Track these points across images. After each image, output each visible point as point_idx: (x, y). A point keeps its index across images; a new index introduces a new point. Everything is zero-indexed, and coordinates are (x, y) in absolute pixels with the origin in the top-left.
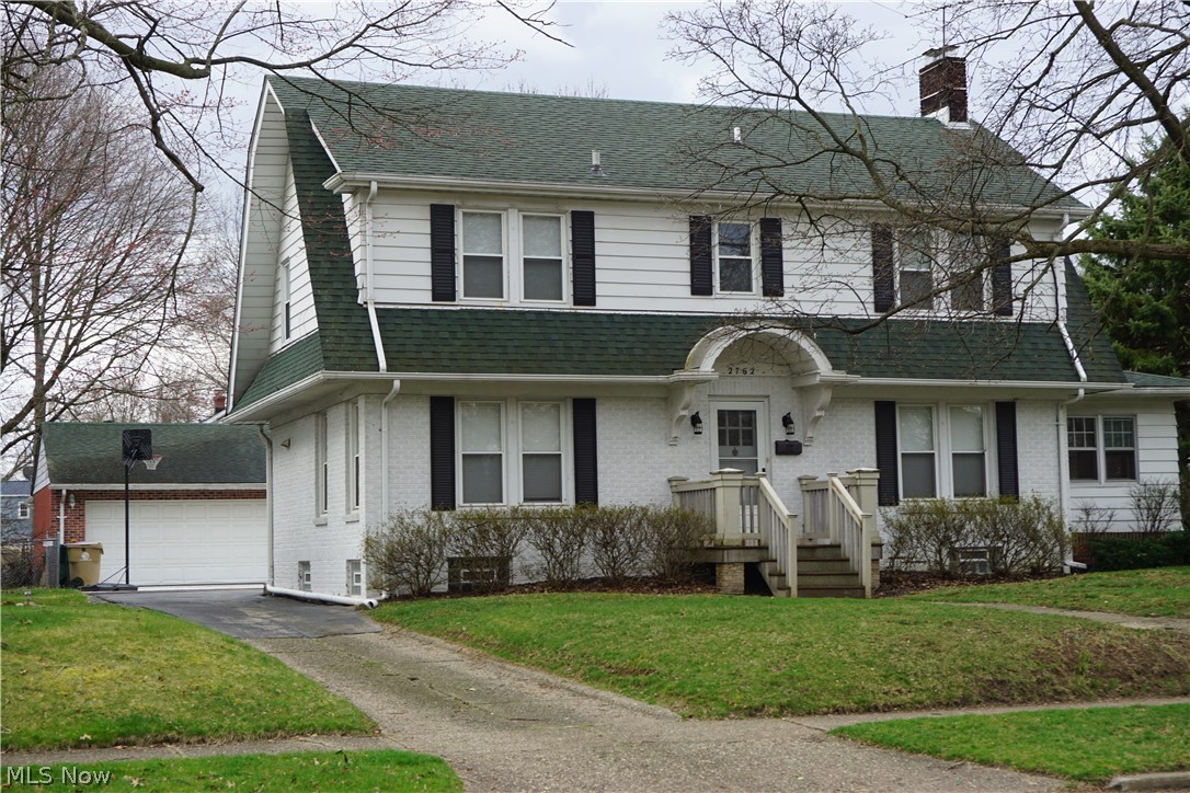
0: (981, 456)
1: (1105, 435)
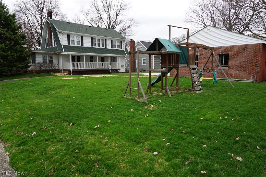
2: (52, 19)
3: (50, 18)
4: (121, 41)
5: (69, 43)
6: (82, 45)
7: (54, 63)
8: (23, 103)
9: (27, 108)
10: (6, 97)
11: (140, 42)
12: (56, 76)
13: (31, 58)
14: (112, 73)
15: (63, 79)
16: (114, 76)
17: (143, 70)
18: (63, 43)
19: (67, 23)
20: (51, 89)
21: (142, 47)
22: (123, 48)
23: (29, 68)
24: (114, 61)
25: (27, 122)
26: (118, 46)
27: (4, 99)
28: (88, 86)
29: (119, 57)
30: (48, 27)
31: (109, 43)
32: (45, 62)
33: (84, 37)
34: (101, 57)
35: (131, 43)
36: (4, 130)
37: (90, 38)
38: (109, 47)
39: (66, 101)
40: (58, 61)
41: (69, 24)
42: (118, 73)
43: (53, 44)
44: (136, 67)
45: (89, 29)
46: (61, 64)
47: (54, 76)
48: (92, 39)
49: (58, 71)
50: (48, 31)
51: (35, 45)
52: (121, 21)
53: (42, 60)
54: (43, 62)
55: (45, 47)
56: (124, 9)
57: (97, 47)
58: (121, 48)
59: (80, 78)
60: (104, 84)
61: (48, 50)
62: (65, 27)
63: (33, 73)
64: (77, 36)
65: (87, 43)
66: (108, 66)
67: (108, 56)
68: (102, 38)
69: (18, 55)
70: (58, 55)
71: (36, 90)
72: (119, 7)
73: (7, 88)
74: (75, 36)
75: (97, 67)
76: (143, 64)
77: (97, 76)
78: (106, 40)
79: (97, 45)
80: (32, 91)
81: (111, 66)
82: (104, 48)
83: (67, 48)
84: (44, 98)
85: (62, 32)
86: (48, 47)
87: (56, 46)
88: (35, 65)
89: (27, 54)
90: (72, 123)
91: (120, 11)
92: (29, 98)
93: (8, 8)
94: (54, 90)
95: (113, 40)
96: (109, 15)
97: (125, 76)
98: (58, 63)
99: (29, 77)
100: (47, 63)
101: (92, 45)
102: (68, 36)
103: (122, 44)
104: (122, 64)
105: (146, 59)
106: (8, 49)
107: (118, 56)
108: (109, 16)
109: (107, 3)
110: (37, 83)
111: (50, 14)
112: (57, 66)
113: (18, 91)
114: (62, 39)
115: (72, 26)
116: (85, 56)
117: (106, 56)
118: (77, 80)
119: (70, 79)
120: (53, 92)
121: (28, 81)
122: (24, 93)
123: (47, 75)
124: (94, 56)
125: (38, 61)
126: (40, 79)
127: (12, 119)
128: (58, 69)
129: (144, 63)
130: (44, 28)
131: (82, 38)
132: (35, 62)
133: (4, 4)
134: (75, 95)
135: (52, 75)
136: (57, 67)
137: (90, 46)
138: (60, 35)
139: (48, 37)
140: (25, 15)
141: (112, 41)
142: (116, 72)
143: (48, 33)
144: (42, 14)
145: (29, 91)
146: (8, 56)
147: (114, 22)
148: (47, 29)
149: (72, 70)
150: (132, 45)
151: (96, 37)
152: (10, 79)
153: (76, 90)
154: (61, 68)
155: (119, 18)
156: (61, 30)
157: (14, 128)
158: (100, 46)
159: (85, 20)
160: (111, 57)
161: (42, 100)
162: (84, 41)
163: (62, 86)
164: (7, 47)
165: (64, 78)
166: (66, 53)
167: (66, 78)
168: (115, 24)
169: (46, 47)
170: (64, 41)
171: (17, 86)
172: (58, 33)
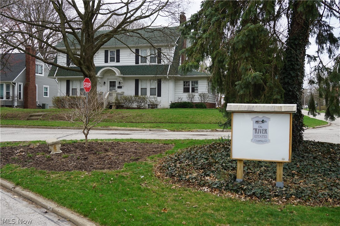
0: (156, 88)
1: (192, 84)
76: (44, 96)
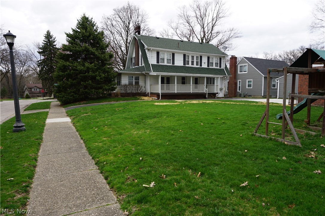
2: (140, 34)
3: (138, 34)
4: (220, 58)
5: (158, 62)
6: (173, 63)
7: (141, 85)
8: (121, 134)
9: (128, 142)
10: (98, 124)
11: (244, 58)
12: (142, 100)
13: (116, 79)
14: (208, 98)
15: (154, 105)
16: (217, 102)
17: (248, 95)
18: (152, 61)
19: (156, 39)
20: (147, 117)
21: (247, 64)
22: (223, 67)
23: (115, 90)
24: (211, 83)
25: (136, 164)
26: (216, 64)
27: (97, 127)
28: (192, 116)
29: (218, 77)
30: (135, 44)
31: (205, 60)
32: (130, 84)
33: (175, 54)
34: (195, 78)
35: (232, 59)
36: (110, 171)
37: (183, 55)
38: (205, 65)
39: (173, 135)
40: (145, 83)
41: (158, 39)
42: (215, 98)
43: (140, 64)
44: (238, 91)
45: (181, 45)
46: (148, 86)
47: (141, 100)
48: (184, 56)
49: (145, 95)
50: (135, 49)
51: (119, 65)
52: (218, 33)
53: (128, 82)
54: (129, 84)
55: (130, 67)
56: (222, 17)
57: (190, 65)
58: (220, 67)
59: (175, 104)
60: (212, 114)
61: (135, 71)
62: (154, 43)
63: (118, 97)
64: (168, 53)
65: (179, 62)
66: (203, 89)
67: (205, 77)
68: (196, 54)
69: (106, 76)
70: (145, 76)
71: (130, 117)
72: (215, 15)
73: (97, 113)
74: (166, 53)
75: (190, 90)
76: (247, 88)
77: (195, 102)
78: (201, 57)
79: (190, 63)
80: (125, 118)
81: (207, 89)
82: (199, 66)
83: (156, 68)
84: (142, 128)
85: (151, 49)
86: (134, 67)
87: (143, 65)
88: (120, 87)
89: (114, 75)
90: (200, 173)
91: (216, 20)
92: (125, 128)
93: (97, 26)
94: (151, 119)
95: (210, 56)
96: (203, 26)
97: (231, 103)
98: (145, 85)
99: (115, 101)
100: (133, 85)
101: (184, 64)
102: (158, 53)
103: (222, 62)
104: (221, 87)
105: (252, 80)
106: (97, 70)
107: (216, 77)
108: (203, 28)
109: (200, 13)
110: (127, 109)
111: (138, 29)
112: (144, 88)
113: (110, 118)
114: (150, 57)
115: (162, 41)
116: (177, 76)
117: (201, 77)
118: (172, 106)
119: (163, 105)
120: (151, 121)
121: (116, 106)
122: (117, 120)
123: (133, 99)
124: (186, 76)
125: (124, 83)
126: (129, 104)
127: (115, 156)
128: (145, 92)
129: (249, 86)
130: (131, 46)
131: (173, 55)
132: (120, 83)
133: (94, 22)
134: (181, 127)
135: (138, 99)
136: (143, 90)
137: (183, 65)
138: (149, 52)
139: (135, 55)
140: (111, 32)
141: (208, 58)
142: (213, 97)
143: (134, 50)
144: (128, 31)
145: (123, 119)
146: (96, 76)
147: (208, 35)
148: (134, 47)
149: (161, 93)
150: (234, 62)
151: (190, 54)
152: (96, 103)
153: (178, 120)
154: (148, 91)
155: (216, 29)
156: (150, 46)
157: (122, 171)
158: (193, 65)
159: (174, 35)
160: (207, 78)
161: (142, 131)
162: (175, 59)
163: (159, 114)
164: (96, 67)
165: (156, 104)
166: (155, 74)
167: (158, 104)
168: (211, 36)
169: (132, 67)
170: (152, 60)
171: (106, 112)
172: (146, 50)
